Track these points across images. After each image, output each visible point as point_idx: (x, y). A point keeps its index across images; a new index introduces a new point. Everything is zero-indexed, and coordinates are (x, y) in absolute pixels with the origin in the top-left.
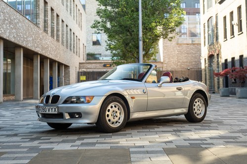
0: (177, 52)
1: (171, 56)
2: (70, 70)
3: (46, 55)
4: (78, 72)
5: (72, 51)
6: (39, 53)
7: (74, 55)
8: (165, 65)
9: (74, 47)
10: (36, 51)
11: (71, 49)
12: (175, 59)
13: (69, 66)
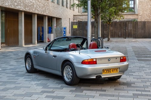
0: (149, 7)
1: (145, 9)
2: (62, 21)
3: (31, 11)
4: (72, 22)
5: (65, 6)
6: (21, 10)
7: (67, 9)
8: (140, 17)
9: (67, 3)
10: (16, 9)
11: (63, 5)
12: (149, 11)
13: (61, 18)
